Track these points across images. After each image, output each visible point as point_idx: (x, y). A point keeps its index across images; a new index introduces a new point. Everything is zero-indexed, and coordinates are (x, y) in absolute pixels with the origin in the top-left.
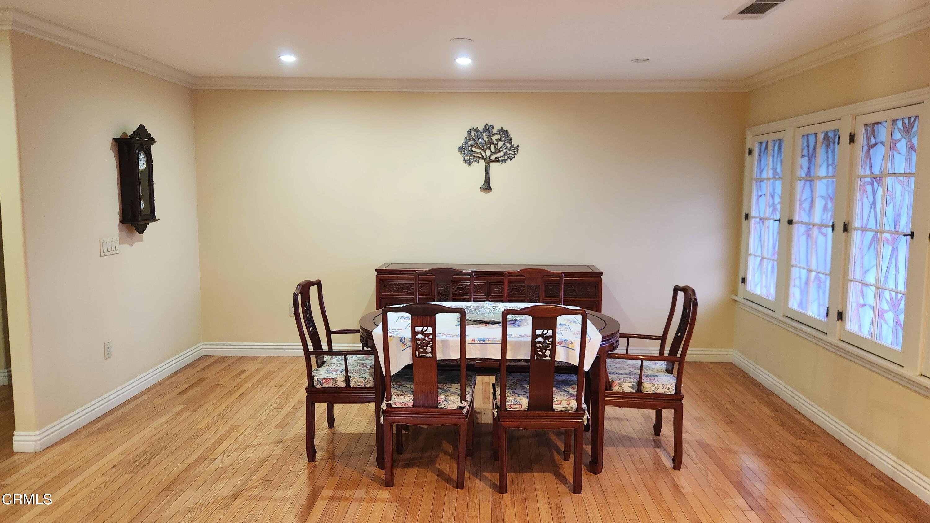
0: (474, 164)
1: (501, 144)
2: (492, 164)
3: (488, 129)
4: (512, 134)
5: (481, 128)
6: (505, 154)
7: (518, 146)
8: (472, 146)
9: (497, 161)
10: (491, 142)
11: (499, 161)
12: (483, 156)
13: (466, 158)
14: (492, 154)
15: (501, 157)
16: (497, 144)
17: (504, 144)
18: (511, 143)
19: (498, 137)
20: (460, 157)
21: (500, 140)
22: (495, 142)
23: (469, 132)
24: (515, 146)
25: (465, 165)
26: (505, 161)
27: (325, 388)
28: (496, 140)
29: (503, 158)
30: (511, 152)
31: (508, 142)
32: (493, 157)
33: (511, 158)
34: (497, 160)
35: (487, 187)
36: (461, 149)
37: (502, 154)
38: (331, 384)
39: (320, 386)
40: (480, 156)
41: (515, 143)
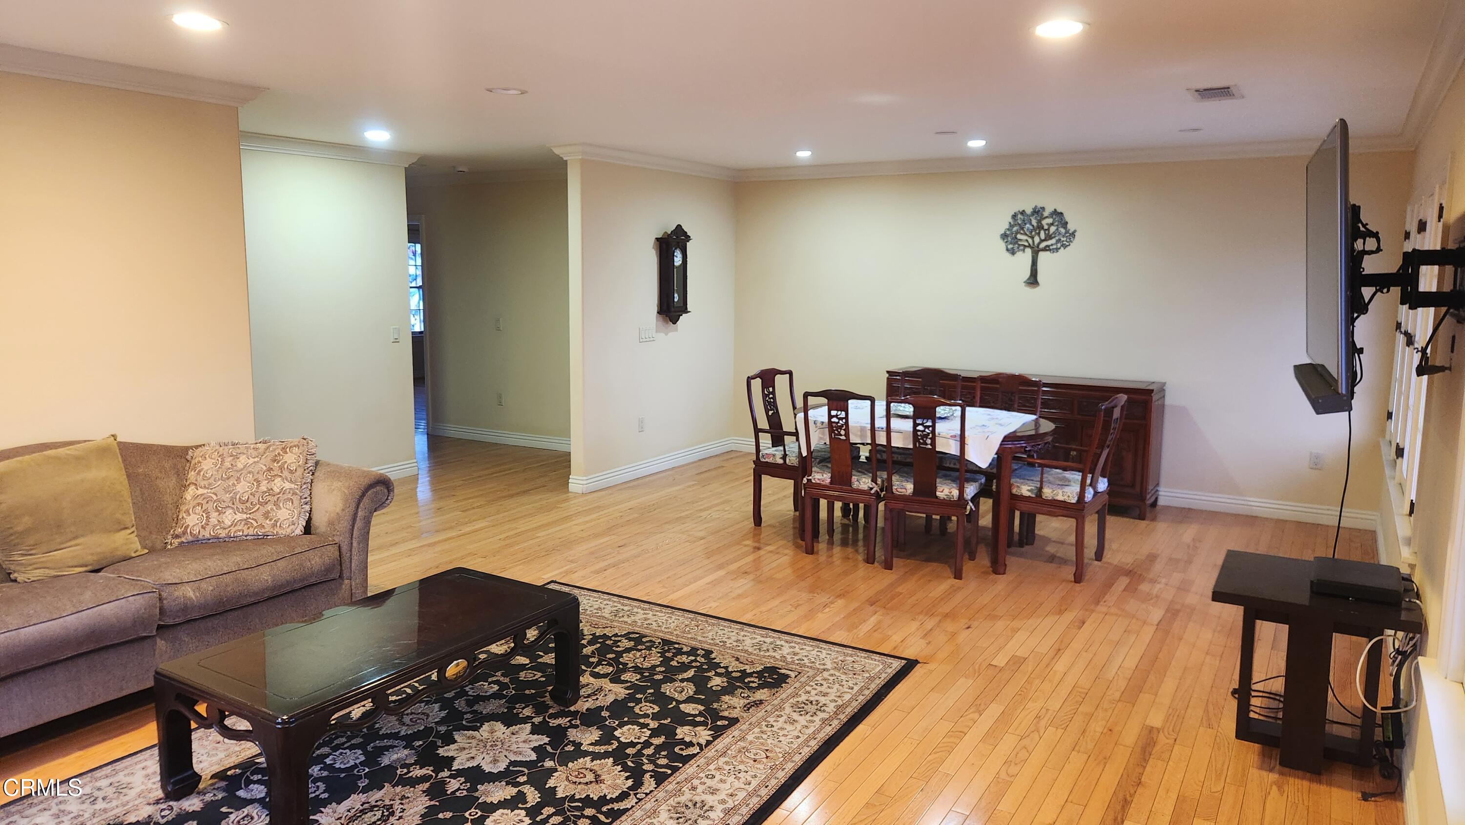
0: (1019, 254)
1: (1053, 229)
2: (1041, 254)
3: (1038, 212)
4: (1067, 217)
5: (1029, 211)
6: (1059, 241)
7: (1075, 231)
8: (1017, 233)
9: (1047, 250)
10: (1040, 227)
11: (1050, 250)
12: (1029, 244)
13: (1010, 246)
14: (1042, 241)
15: (1052, 245)
16: (1048, 229)
17: (1057, 229)
18: (1065, 228)
19: (1050, 221)
20: (1002, 245)
21: (1052, 224)
22: (1046, 227)
23: (1014, 216)
24: (1070, 232)
25: (1008, 255)
26: (1057, 249)
27: (767, 462)
28: (1047, 224)
29: (1055, 247)
30: (1065, 239)
31: (1062, 227)
32: (1043, 245)
33: (1065, 246)
35: (1033, 280)
36: (1004, 236)
37: (1053, 241)
38: (771, 459)
39: (764, 460)
40: (1026, 244)
41: (1071, 227)
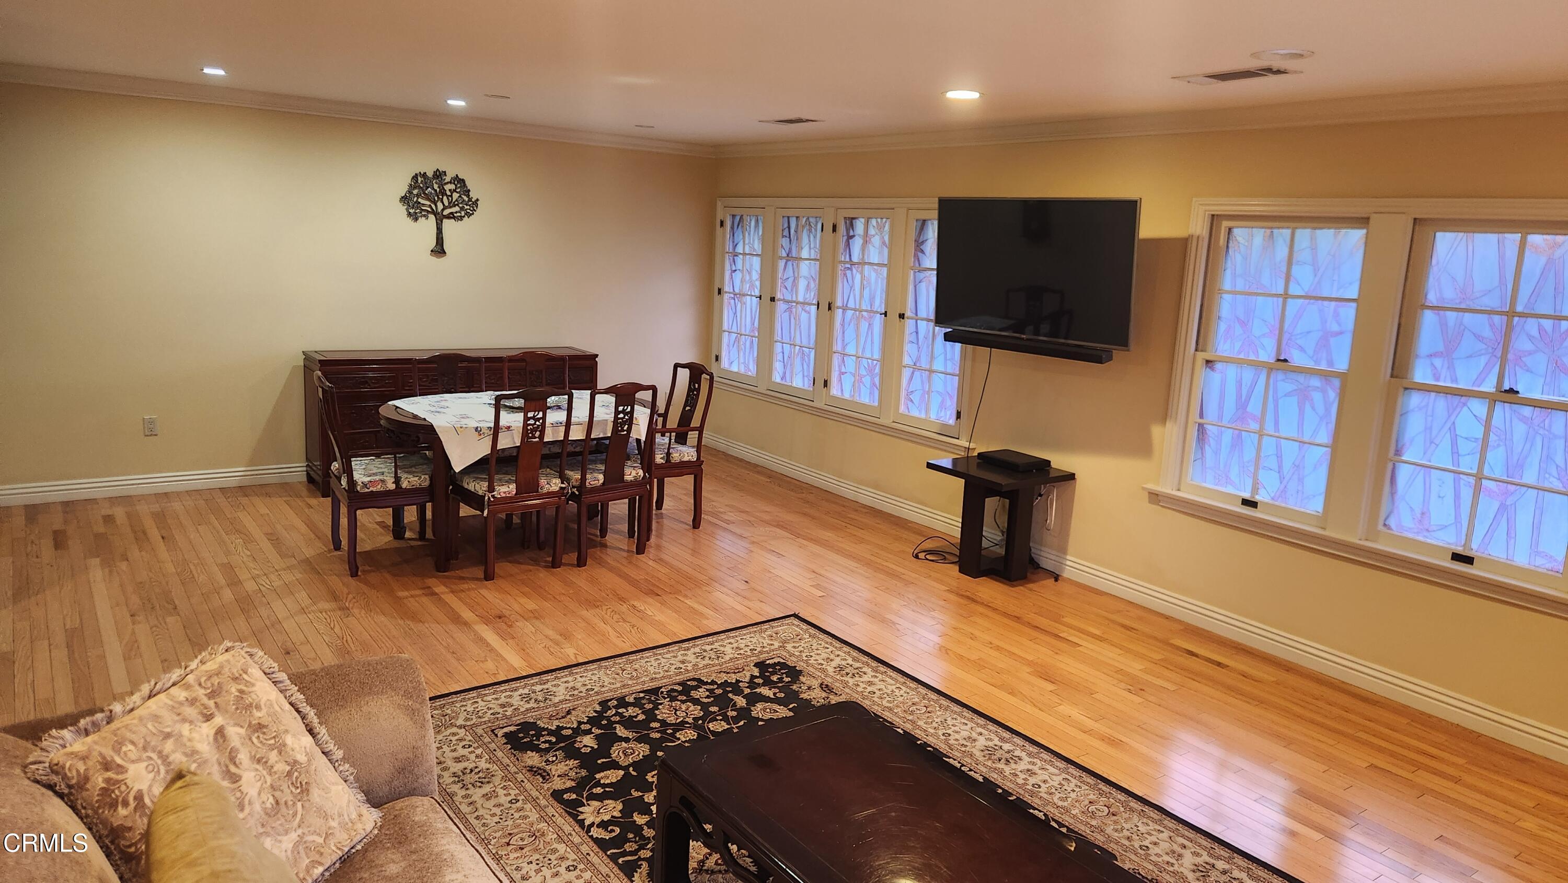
0: (422, 220)
1: (455, 196)
2: (446, 222)
3: (439, 175)
4: (469, 185)
5: (430, 174)
6: (462, 209)
7: (477, 200)
8: (418, 196)
9: (451, 218)
10: (443, 192)
11: (454, 218)
12: (433, 210)
13: (412, 211)
14: (445, 208)
15: (456, 213)
16: (451, 196)
17: (460, 196)
18: (468, 196)
19: (452, 187)
20: (402, 209)
21: (455, 191)
22: (449, 193)
23: (415, 177)
24: (473, 200)
25: (409, 221)
26: (461, 218)
27: (372, 491)
28: (450, 190)
29: (459, 214)
30: (468, 207)
31: (465, 195)
32: (446, 212)
33: (469, 215)
34: (451, 216)
35: (439, 250)
36: (404, 199)
37: (457, 209)
38: (379, 487)
39: (367, 490)
40: (429, 209)
41: (474, 195)
